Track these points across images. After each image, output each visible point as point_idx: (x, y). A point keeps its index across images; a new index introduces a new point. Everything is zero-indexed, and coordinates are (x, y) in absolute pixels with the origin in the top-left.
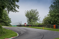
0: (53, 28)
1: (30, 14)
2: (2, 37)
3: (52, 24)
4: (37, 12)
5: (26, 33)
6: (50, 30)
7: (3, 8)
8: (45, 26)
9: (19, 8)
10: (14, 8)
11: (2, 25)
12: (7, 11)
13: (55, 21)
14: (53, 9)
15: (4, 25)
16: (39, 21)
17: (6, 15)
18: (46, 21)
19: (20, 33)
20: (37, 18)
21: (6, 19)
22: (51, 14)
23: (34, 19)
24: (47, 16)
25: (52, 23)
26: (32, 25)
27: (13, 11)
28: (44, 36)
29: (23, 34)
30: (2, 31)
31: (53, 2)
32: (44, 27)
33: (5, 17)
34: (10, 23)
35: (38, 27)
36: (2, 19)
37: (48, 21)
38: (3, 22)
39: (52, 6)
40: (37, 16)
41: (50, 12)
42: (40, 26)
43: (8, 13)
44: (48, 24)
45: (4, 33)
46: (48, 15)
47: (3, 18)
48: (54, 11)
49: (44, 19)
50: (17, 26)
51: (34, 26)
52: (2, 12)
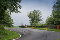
0: (56, 29)
1: (33, 15)
2: (5, 38)
3: (55, 25)
4: (40, 13)
5: (29, 34)
6: (53, 31)
7: (6, 8)
8: (48, 26)
9: (21, 8)
10: (16, 9)
11: (5, 26)
12: (10, 12)
13: (58, 22)
14: (56, 9)
15: (6, 26)
16: (41, 22)
17: (8, 16)
18: (49, 21)
19: (22, 35)
20: (40, 18)
21: (9, 20)
22: (54, 15)
23: (36, 20)
24: (50, 17)
25: (55, 23)
26: (35, 26)
27: (15, 12)
28: (47, 37)
29: (26, 35)
30: (4, 32)
31: (56, 2)
32: (47, 28)
33: (7, 18)
34: (13, 24)
35: (41, 28)
36: (4, 20)
37: (51, 22)
38: (6, 23)
39: (55, 6)
40: (39, 17)
41: (53, 12)
42: (42, 26)
43: (10, 14)
44: (51, 25)
45: (6, 34)
46: (51, 15)
47: (6, 19)
48: (57, 11)
49: (47, 20)
50: (20, 27)
51: (37, 27)
52: (5, 13)
